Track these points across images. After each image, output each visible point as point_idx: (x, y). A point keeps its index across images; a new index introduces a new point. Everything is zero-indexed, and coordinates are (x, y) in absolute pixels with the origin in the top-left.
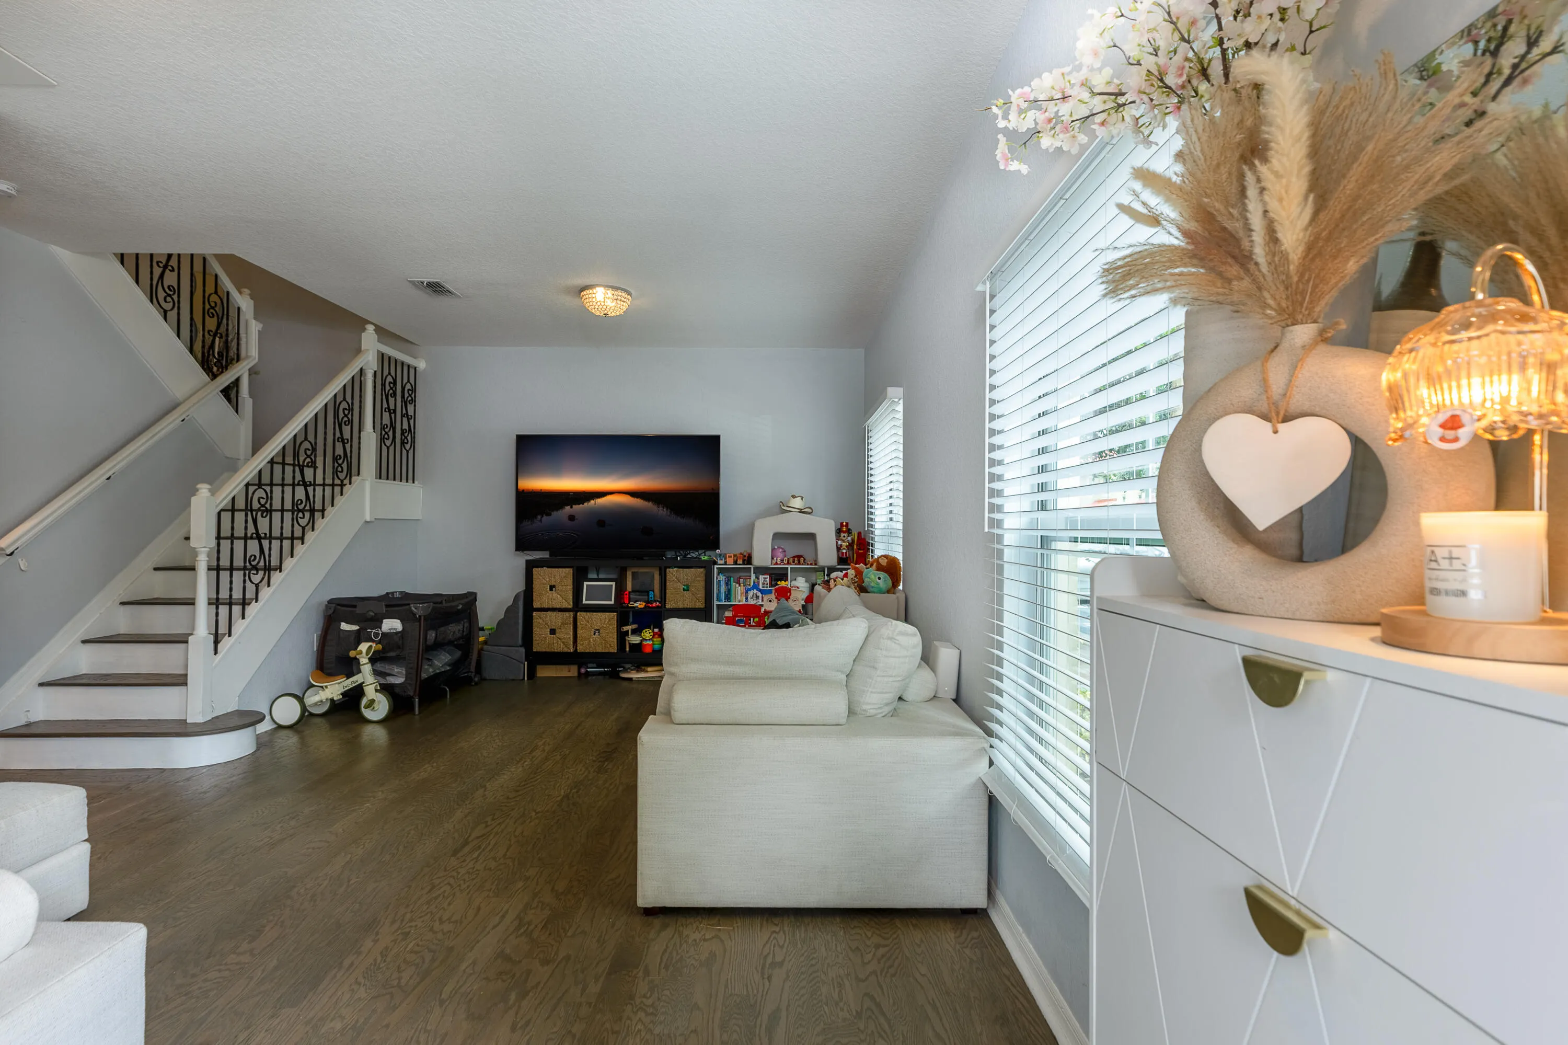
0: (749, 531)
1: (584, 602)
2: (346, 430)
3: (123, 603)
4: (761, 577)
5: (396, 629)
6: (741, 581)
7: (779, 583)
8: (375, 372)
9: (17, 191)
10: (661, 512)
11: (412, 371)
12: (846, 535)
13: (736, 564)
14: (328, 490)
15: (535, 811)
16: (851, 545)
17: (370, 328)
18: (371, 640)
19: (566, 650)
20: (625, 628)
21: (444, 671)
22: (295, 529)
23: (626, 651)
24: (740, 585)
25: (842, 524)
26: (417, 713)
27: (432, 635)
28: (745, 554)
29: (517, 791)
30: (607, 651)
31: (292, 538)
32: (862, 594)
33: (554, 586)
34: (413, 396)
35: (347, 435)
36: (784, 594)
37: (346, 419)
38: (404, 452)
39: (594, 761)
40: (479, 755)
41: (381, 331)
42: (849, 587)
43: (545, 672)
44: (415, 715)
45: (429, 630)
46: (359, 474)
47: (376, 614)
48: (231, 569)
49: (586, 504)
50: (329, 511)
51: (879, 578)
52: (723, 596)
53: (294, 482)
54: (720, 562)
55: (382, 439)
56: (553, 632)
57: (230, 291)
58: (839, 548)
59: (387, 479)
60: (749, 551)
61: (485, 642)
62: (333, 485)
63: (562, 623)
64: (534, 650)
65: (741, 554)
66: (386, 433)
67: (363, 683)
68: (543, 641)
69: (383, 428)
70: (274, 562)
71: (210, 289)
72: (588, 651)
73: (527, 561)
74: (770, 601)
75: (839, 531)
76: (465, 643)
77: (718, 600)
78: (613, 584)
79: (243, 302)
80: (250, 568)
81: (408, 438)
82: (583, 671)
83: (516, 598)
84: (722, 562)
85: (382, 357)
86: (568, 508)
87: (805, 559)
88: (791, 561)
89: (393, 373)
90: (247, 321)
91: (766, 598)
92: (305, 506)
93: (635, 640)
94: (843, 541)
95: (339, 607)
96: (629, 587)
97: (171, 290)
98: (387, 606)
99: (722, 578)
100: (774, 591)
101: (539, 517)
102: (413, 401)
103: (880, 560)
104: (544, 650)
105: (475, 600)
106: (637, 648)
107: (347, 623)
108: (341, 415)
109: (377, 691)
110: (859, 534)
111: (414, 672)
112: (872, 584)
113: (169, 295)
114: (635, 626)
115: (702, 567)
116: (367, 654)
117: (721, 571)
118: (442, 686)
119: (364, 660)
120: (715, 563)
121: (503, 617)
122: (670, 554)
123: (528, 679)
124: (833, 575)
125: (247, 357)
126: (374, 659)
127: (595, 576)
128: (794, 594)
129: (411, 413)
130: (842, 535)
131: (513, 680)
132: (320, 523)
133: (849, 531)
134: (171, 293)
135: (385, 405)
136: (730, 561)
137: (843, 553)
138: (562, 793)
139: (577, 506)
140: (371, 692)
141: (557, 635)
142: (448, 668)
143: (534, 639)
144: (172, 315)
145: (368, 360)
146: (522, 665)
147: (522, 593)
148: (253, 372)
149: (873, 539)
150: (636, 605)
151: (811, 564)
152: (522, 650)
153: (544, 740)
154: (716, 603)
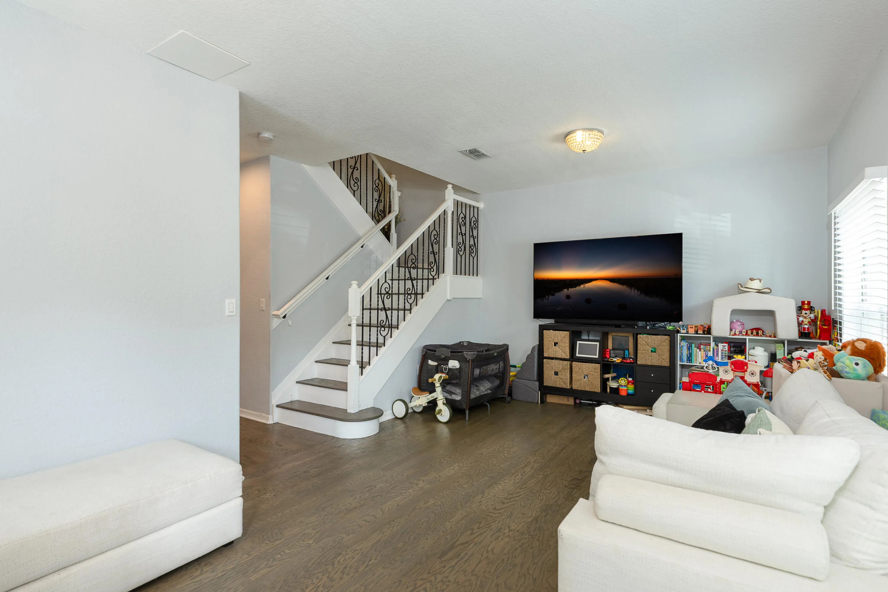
0: (709, 307)
1: (577, 355)
2: (436, 247)
3: (334, 343)
4: (720, 345)
5: (455, 367)
6: (702, 347)
7: (735, 356)
8: (453, 212)
9: (274, 137)
10: (634, 293)
11: (476, 210)
12: (808, 312)
13: (697, 333)
14: (425, 282)
15: (509, 527)
16: (813, 322)
17: (450, 186)
18: (442, 372)
19: (565, 387)
20: (607, 376)
21: (487, 394)
22: (406, 305)
23: (607, 392)
24: (700, 350)
25: (803, 303)
26: (467, 420)
27: (477, 372)
28: (705, 326)
29: (503, 503)
30: (593, 390)
31: (405, 310)
32: (833, 379)
33: (557, 343)
34: (476, 224)
35: (436, 250)
36: (740, 367)
37: (435, 240)
38: (471, 258)
39: (566, 486)
40: (490, 462)
41: (455, 188)
42: (816, 369)
43: (551, 399)
44: (466, 421)
45: (476, 368)
46: (444, 272)
47: (445, 356)
48: (370, 326)
49: (578, 288)
50: (426, 295)
51: (857, 364)
52: (685, 358)
53: (405, 278)
54: (682, 331)
55: (458, 252)
56: (556, 373)
57: (386, 177)
58: (800, 324)
59: (461, 274)
60: (709, 324)
61: (515, 376)
62: (428, 279)
63: (562, 368)
64: (545, 384)
65: (702, 326)
66: (460, 247)
67: (437, 398)
68: (550, 380)
69: (458, 244)
70: (395, 323)
71: (376, 177)
72: (580, 389)
73: (540, 326)
74: (726, 371)
75: (800, 309)
76: (502, 375)
77: (681, 360)
78: (598, 343)
79: (392, 182)
80: (380, 326)
81: (474, 249)
82: (578, 401)
83: (533, 348)
84: (685, 331)
85: (457, 203)
86: (566, 290)
87: (763, 331)
88: (749, 332)
89: (464, 212)
90: (393, 192)
91: (721, 369)
92: (412, 291)
93: (613, 384)
94: (805, 318)
95: (428, 351)
96: (610, 346)
97: (357, 180)
98: (451, 352)
99: (684, 344)
100: (729, 364)
101: (547, 297)
102: (477, 228)
103: (857, 344)
104: (551, 385)
105: (508, 349)
106: (616, 391)
107: (432, 360)
108: (433, 238)
109: (444, 404)
110: (823, 312)
111: (466, 394)
112: (847, 370)
113: (356, 183)
114: (614, 375)
115: (667, 335)
116: (439, 381)
117: (683, 338)
118: (486, 403)
119: (437, 384)
120: (678, 332)
121: (525, 361)
122: (641, 324)
123: (540, 403)
124: (796, 354)
125: (394, 211)
126: (444, 384)
127: (587, 338)
128: (751, 368)
129: (475, 234)
130: (804, 312)
131: (531, 402)
132: (421, 301)
133: (811, 309)
134: (357, 181)
135: (459, 231)
136: (692, 331)
137: (804, 328)
138: (534, 515)
139: (572, 289)
140: (441, 405)
141: (559, 376)
142: (489, 392)
143: (544, 377)
144: (357, 193)
145: (449, 205)
146: (537, 394)
147: (537, 347)
148: (396, 218)
149: (841, 318)
150: (615, 359)
151: (770, 336)
152: (537, 383)
153: (535, 458)
154: (679, 363)
